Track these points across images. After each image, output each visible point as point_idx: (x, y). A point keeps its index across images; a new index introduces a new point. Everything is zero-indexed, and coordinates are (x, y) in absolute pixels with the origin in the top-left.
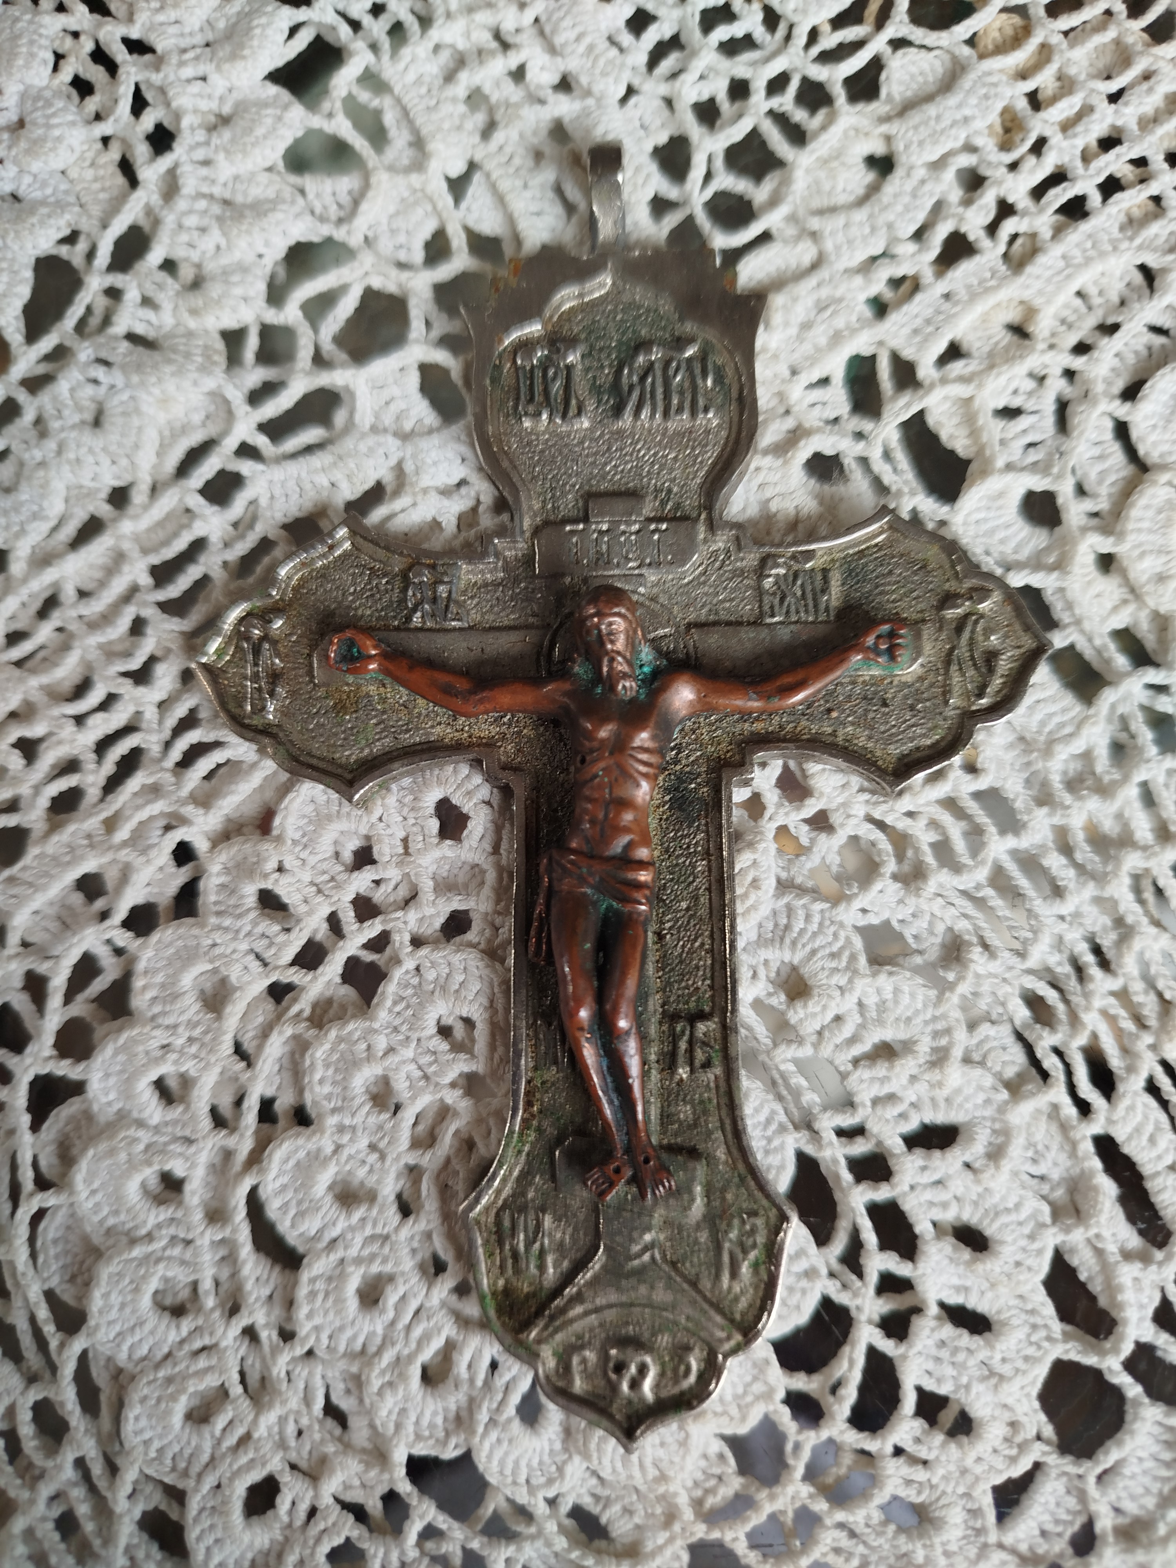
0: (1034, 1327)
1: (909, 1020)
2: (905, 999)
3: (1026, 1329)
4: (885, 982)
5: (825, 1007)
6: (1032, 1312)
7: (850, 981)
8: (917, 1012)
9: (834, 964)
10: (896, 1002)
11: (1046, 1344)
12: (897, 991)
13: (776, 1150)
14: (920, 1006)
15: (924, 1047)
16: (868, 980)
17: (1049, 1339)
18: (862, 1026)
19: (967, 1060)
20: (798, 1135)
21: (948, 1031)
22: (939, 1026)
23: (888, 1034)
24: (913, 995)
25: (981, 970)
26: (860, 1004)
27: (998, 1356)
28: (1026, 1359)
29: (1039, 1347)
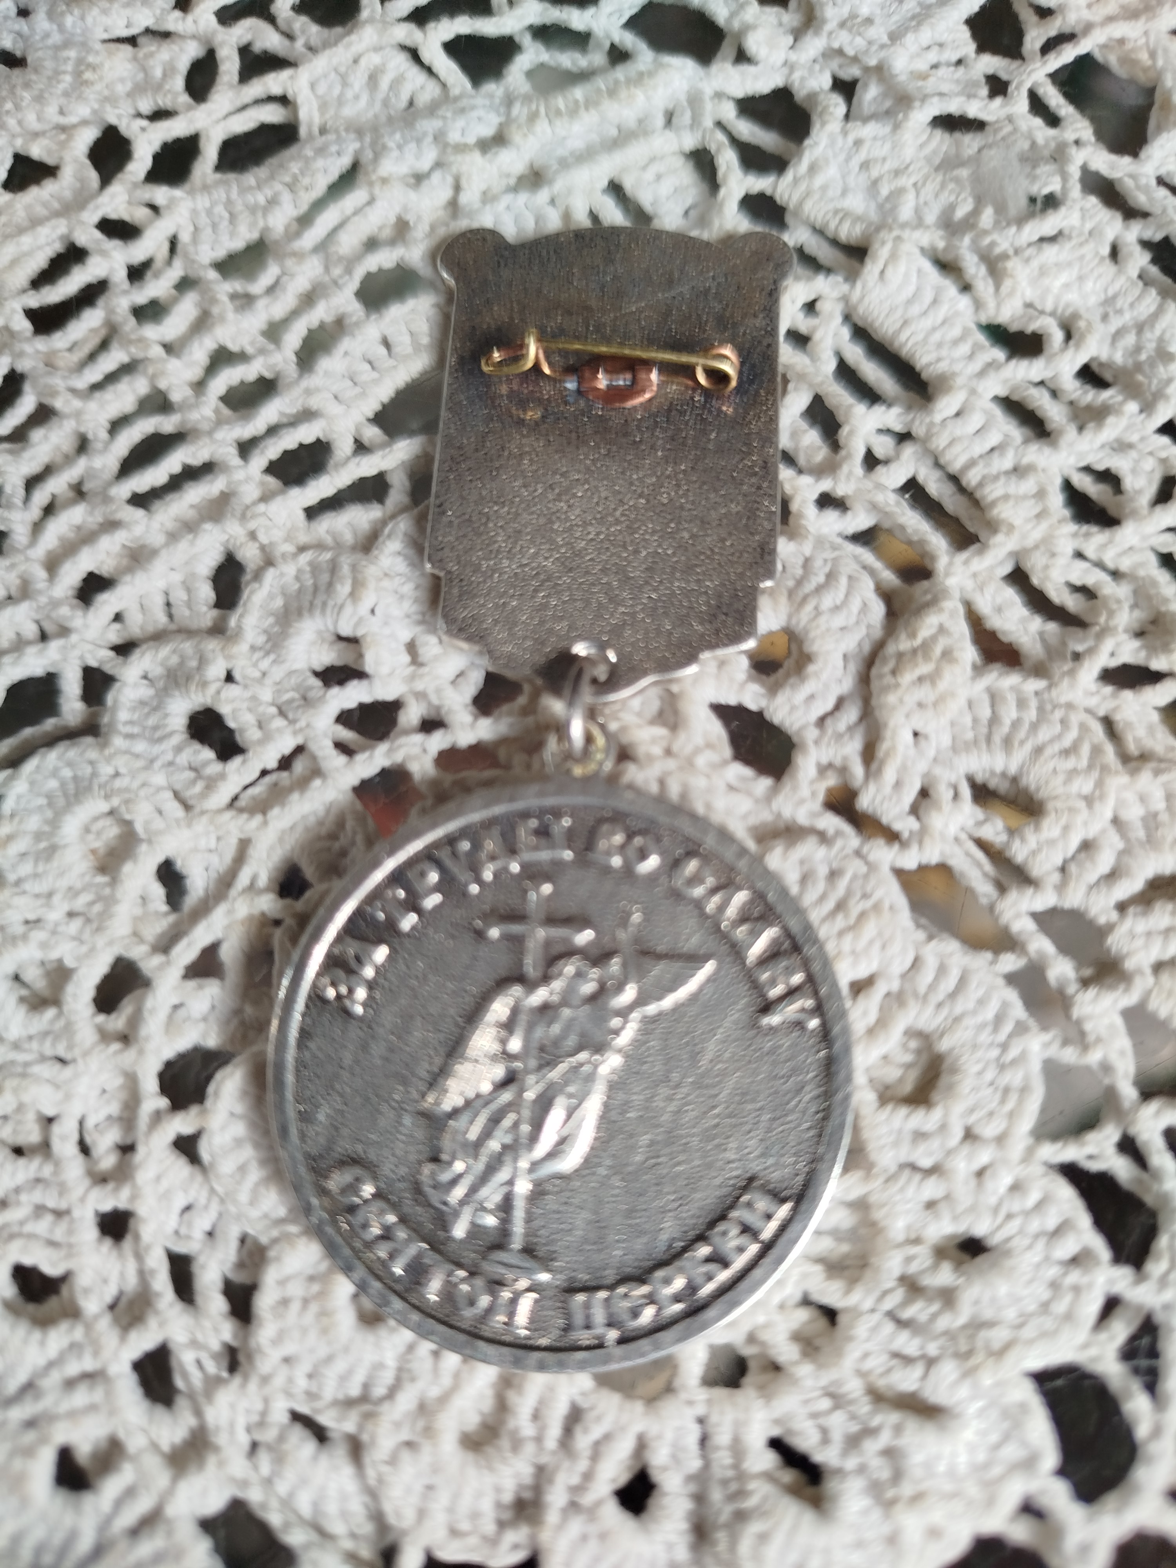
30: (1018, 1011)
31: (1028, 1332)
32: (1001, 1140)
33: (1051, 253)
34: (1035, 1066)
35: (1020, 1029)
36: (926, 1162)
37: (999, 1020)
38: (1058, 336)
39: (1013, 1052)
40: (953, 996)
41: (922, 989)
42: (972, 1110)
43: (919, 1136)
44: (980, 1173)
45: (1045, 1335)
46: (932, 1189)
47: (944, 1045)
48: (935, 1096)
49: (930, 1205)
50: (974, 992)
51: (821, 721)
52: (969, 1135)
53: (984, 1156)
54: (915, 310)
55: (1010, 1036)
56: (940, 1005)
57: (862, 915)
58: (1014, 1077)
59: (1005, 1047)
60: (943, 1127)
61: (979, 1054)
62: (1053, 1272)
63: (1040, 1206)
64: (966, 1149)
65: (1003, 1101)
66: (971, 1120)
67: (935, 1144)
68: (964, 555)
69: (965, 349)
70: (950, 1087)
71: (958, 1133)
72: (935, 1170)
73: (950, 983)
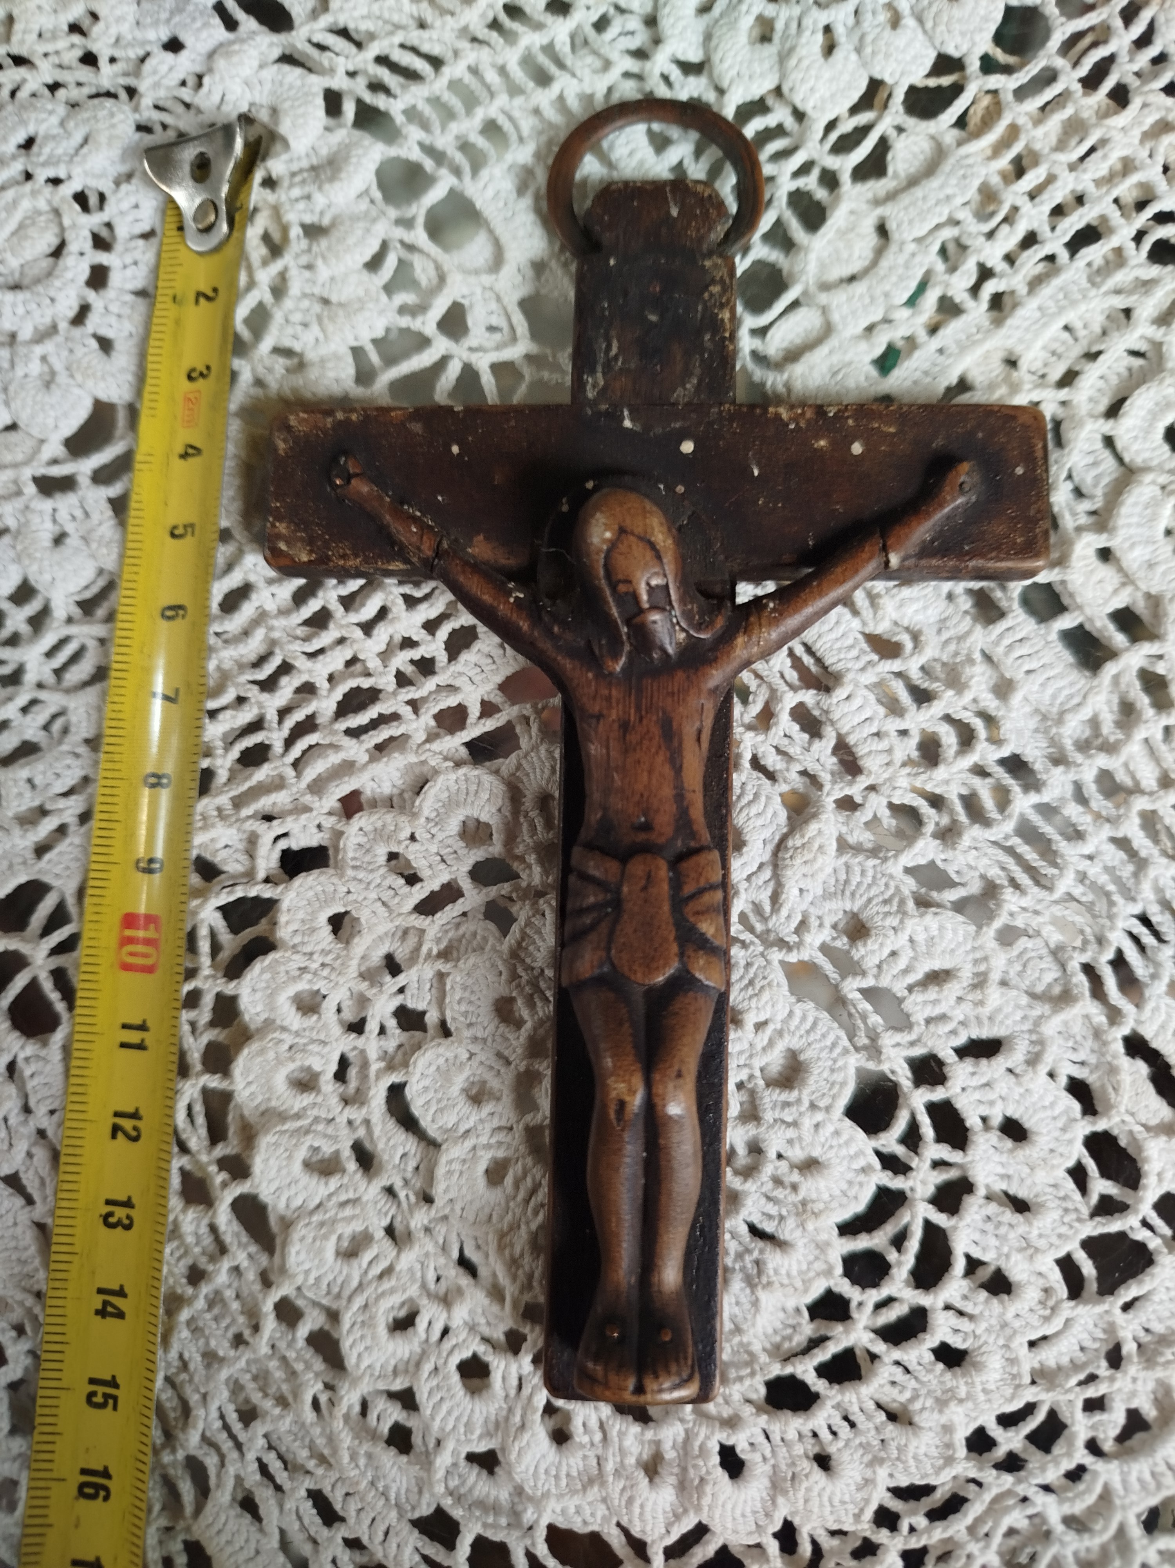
0: (1066, 1210)
1: (953, 951)
2: (949, 935)
3: (1060, 1212)
4: (931, 920)
5: (881, 945)
6: (1065, 1198)
7: (901, 922)
8: (959, 944)
9: (886, 909)
10: (942, 937)
11: (1076, 1224)
12: (941, 928)
13: (840, 1069)
14: (961, 939)
15: (967, 974)
16: (916, 920)
17: (1079, 1220)
18: (915, 959)
19: (1004, 983)
20: (858, 1056)
21: (986, 959)
22: (978, 955)
23: (937, 964)
24: (955, 931)
25: (1014, 909)
26: (911, 940)
27: (1035, 1232)
28: (1060, 1236)
29: (1071, 1227)
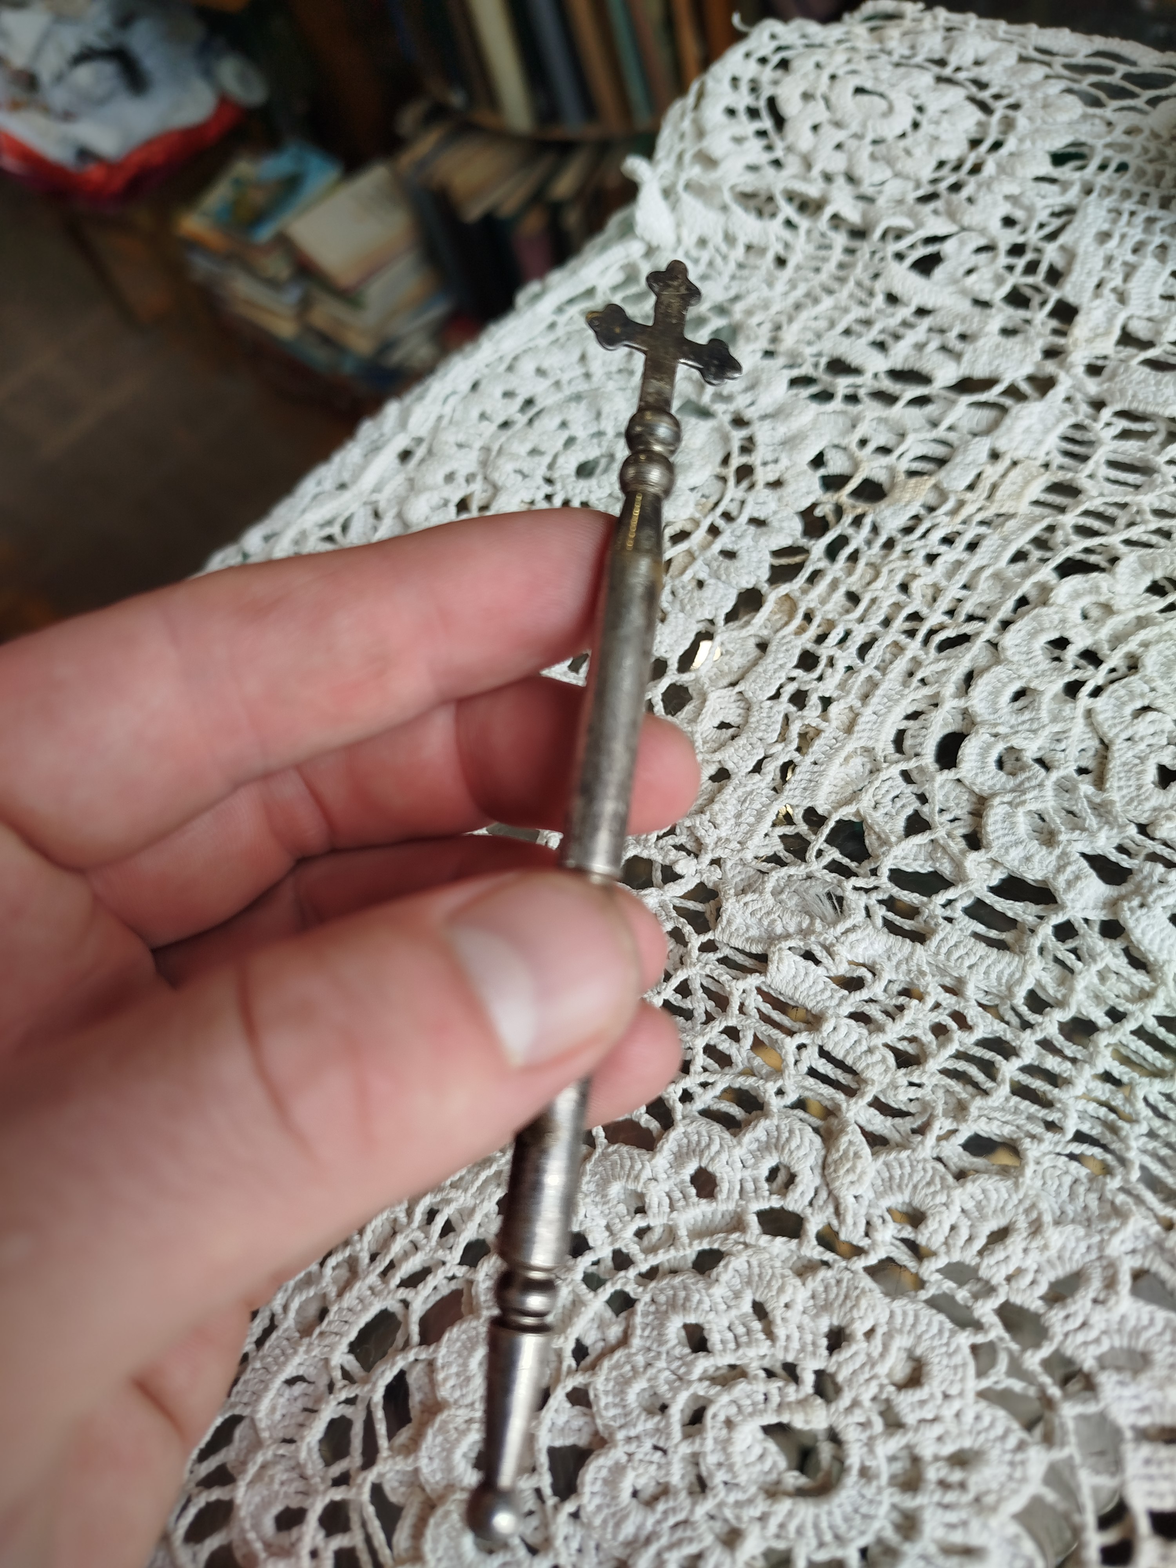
30: (949, 1325)
31: (1006, 1493)
32: (961, 1394)
33: (852, 937)
34: (967, 1351)
35: (953, 1334)
36: (930, 1416)
37: (941, 1331)
38: (869, 976)
39: (953, 1347)
40: (914, 1326)
41: (898, 1326)
42: (942, 1382)
43: (922, 1403)
44: (958, 1415)
45: (1015, 1492)
46: (937, 1430)
47: (918, 1352)
48: (923, 1380)
49: (940, 1439)
50: (924, 1321)
51: (811, 1204)
52: (946, 1396)
53: (956, 1405)
54: (798, 980)
55: (950, 1338)
56: (909, 1332)
57: (858, 1297)
58: (957, 1360)
59: (947, 1344)
60: (932, 1396)
61: (937, 1352)
62: (1008, 1457)
63: (992, 1425)
64: (946, 1405)
65: (955, 1374)
66: (943, 1388)
67: (930, 1406)
68: (854, 1100)
69: (828, 993)
70: (928, 1374)
71: (939, 1396)
72: (935, 1420)
73: (910, 1320)
